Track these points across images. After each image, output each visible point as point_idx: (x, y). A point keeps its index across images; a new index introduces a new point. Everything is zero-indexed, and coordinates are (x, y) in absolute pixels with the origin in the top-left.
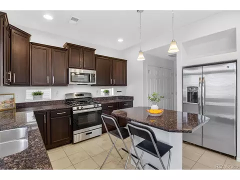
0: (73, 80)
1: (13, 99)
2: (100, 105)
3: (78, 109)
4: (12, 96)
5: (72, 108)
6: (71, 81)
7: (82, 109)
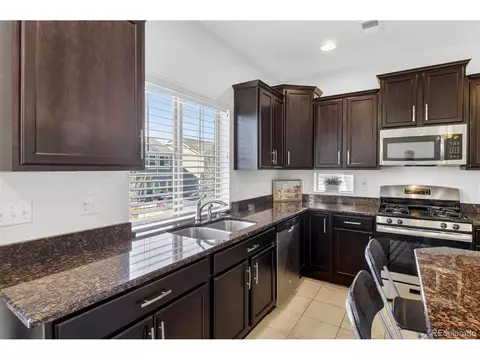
0: (389, 156)
1: (298, 188)
2: (469, 228)
3: (389, 224)
4: (298, 183)
5: (374, 218)
6: (385, 158)
7: (400, 225)
